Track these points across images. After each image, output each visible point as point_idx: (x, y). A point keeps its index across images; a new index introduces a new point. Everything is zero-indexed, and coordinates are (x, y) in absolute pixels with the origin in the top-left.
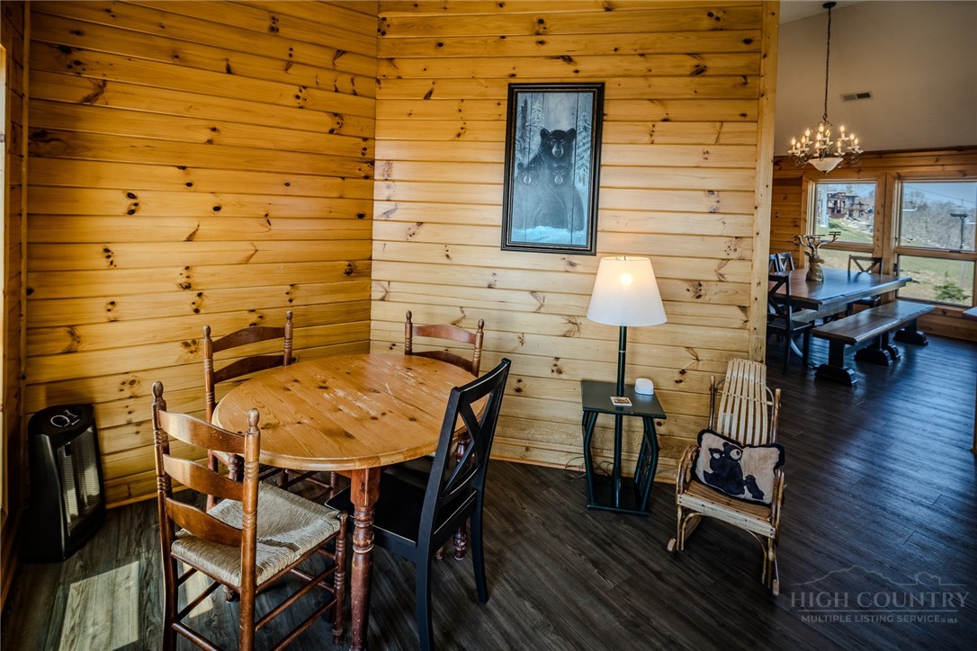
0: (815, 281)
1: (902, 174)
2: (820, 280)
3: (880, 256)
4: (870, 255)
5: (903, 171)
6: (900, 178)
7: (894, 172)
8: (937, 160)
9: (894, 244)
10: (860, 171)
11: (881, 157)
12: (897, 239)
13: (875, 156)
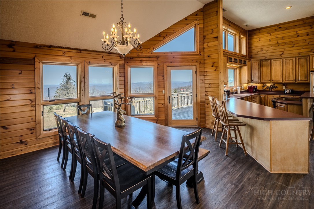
8: (103, 57)
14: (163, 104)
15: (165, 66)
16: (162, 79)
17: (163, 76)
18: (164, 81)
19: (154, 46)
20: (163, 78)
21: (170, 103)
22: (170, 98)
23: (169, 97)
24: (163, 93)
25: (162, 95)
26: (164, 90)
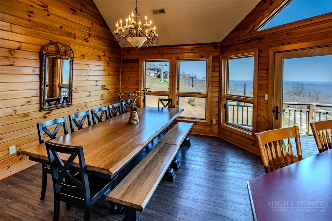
0: (133, 124)
1: (179, 57)
2: (136, 123)
3: (171, 98)
4: (167, 97)
5: (180, 56)
6: (179, 59)
7: (176, 56)
8: (192, 50)
9: (177, 91)
10: (163, 55)
11: (171, 48)
12: (178, 89)
13: (168, 48)
14: (264, 118)
15: (271, 53)
16: (266, 75)
17: (267, 70)
18: (268, 80)
19: (255, 22)
20: (268, 74)
21: (277, 118)
22: (279, 111)
23: (277, 108)
24: (266, 99)
25: (264, 102)
26: (268, 94)
